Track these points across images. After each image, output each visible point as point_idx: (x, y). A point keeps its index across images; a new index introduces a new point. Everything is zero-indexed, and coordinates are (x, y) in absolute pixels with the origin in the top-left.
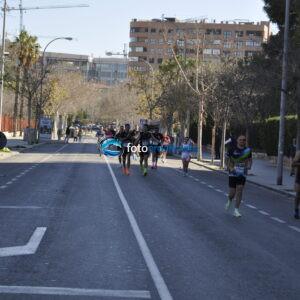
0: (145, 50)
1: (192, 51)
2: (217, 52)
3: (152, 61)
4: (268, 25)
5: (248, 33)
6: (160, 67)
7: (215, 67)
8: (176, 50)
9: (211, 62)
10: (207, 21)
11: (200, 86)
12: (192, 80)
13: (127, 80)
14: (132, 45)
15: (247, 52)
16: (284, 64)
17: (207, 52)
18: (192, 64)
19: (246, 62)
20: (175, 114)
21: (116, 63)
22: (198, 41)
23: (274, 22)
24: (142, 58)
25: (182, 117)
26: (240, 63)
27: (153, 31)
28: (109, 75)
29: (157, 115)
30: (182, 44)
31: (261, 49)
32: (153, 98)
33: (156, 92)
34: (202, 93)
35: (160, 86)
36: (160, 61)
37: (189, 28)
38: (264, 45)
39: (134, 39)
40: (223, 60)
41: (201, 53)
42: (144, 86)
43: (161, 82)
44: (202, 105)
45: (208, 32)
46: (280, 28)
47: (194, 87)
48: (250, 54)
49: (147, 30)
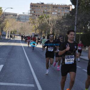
0: (34, 12)
1: (49, 13)
2: (56, 13)
3: (36, 16)
4: (71, 6)
5: (66, 8)
6: (39, 18)
7: (55, 18)
8: (44, 12)
9: (54, 16)
10: (53, 4)
11: (51, 23)
12: (48, 21)
13: (29, 21)
14: (31, 11)
15: (65, 14)
16: (76, 17)
17: (53, 13)
18: (48, 17)
19: (65, 17)
20: (43, 32)
21: (26, 16)
22: (50, 10)
23: (73, 5)
24: (33, 15)
25: (45, 33)
26: (63, 17)
27: (37, 6)
28: (23, 19)
29: (38, 32)
30: (45, 11)
31: (69, 13)
32: (36, 27)
33: (37, 25)
34: (51, 26)
35: (39, 23)
36: (39, 15)
37: (48, 6)
38: (70, 12)
39: (31, 9)
40: (58, 16)
41: (51, 13)
42: (34, 23)
43: (39, 22)
44: (51, 29)
45: (54, 7)
46: (75, 7)
47: (49, 24)
48: (66, 14)
49: (35, 6)
